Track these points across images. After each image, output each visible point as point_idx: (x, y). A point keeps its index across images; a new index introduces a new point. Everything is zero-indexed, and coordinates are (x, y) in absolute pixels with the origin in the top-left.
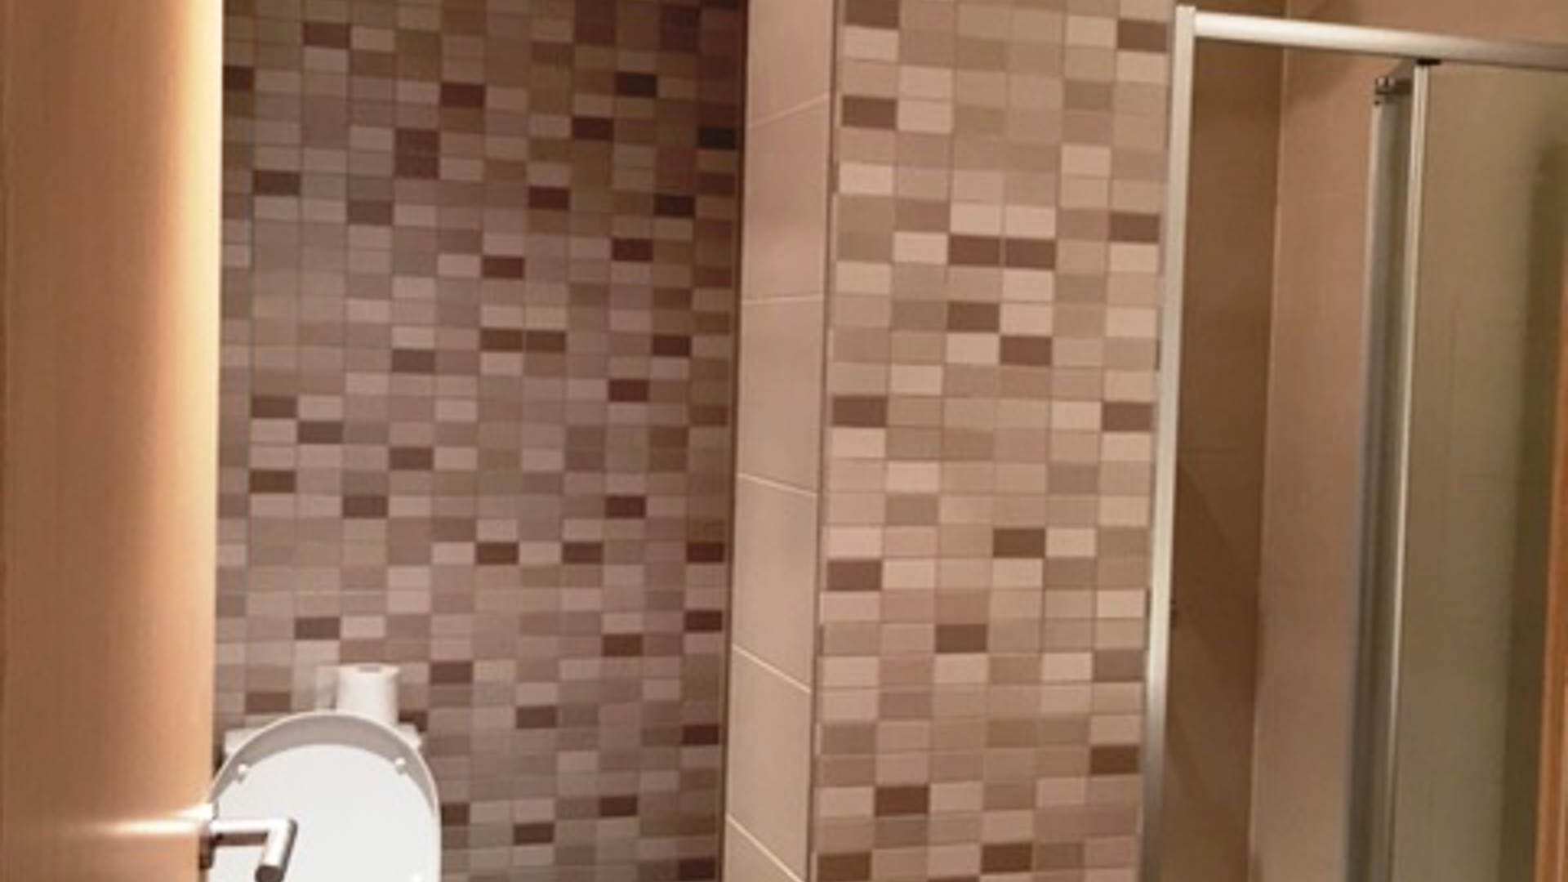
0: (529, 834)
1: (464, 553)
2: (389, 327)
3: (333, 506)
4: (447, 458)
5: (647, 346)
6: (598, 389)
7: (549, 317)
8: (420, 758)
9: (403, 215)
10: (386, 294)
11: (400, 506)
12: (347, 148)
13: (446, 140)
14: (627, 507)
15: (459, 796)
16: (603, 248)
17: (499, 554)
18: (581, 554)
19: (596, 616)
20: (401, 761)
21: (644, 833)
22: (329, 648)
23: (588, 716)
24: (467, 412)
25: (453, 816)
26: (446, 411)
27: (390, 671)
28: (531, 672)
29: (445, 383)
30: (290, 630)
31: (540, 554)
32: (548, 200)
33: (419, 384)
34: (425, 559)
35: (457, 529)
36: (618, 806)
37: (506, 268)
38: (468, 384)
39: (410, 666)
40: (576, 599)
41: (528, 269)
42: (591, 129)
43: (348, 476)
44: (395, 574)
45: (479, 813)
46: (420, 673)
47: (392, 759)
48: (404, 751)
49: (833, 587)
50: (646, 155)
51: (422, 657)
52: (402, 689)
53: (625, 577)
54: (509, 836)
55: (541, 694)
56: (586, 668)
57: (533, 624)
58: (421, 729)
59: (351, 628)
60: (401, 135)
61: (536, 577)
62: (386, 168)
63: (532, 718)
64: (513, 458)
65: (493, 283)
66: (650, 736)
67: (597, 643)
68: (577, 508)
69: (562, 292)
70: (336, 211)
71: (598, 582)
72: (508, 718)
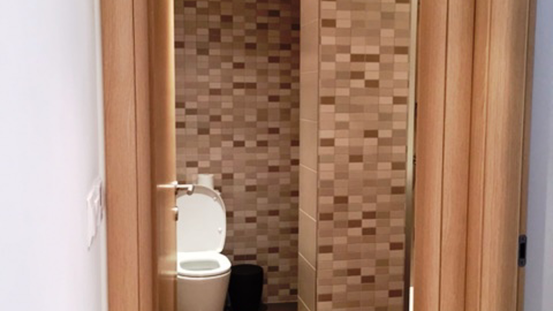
0: (249, 220)
1: (230, 144)
2: (208, 83)
3: (195, 131)
4: (225, 118)
5: (279, 86)
6: (266, 98)
7: (252, 79)
8: (220, 198)
9: (212, 52)
10: (208, 74)
11: (213, 131)
12: (197, 35)
13: (223, 31)
14: (274, 131)
15: (231, 209)
16: (266, 59)
17: (239, 144)
18: (262, 144)
19: (266, 161)
20: (215, 198)
21: (281, 220)
22: (196, 169)
23: (264, 188)
24: (230, 105)
25: (229, 215)
26: (224, 105)
27: (211, 175)
28: (249, 176)
29: (224, 98)
30: (185, 164)
31: (250, 144)
32: (250, 47)
33: (216, 98)
34: (220, 145)
35: (228, 137)
36: (274, 213)
37: (239, 66)
38: (230, 98)
39: (216, 175)
40: (261, 156)
41: (246, 66)
42: (262, 27)
43: (199, 123)
44: (212, 150)
45: (236, 214)
46: (219, 176)
47: (213, 197)
48: (216, 196)
49: (322, 145)
50: (277, 33)
51: (220, 171)
52: (215, 181)
53: (274, 150)
54: (244, 220)
55: (252, 182)
56: (264, 175)
57: (249, 163)
58: (220, 191)
59: (201, 164)
60: (211, 30)
61: (249, 150)
62: (206, 39)
63: (249, 189)
64: (243, 118)
65: (236, 70)
66: (282, 194)
67: (267, 168)
68: (260, 131)
69: (255, 72)
70: (194, 52)
71: (266, 151)
72: (243, 188)
